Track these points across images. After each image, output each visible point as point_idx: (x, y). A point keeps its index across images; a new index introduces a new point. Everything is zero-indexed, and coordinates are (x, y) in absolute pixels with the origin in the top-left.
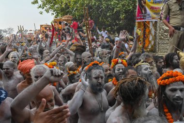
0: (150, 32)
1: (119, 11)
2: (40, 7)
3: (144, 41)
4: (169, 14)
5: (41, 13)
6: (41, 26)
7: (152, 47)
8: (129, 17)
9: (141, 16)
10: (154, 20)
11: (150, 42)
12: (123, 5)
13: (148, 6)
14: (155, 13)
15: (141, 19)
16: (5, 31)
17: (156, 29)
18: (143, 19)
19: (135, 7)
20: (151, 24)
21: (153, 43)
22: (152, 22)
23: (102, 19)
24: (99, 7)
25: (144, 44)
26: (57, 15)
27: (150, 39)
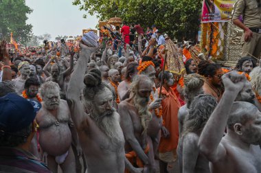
0: (218, 36)
1: (180, 11)
2: (82, 8)
3: (211, 46)
4: (244, 12)
5: (85, 17)
6: (84, 31)
7: (221, 54)
8: (192, 18)
9: (207, 16)
10: (224, 21)
11: (218, 48)
12: (185, 4)
13: (218, 3)
14: (226, 12)
15: (207, 20)
16: (41, 38)
17: (226, 32)
18: (210, 19)
19: (199, 6)
20: (220, 26)
21: (221, 49)
22: (221, 23)
23: (158, 21)
24: (154, 7)
25: (211, 50)
26: (103, 18)
27: (219, 45)
